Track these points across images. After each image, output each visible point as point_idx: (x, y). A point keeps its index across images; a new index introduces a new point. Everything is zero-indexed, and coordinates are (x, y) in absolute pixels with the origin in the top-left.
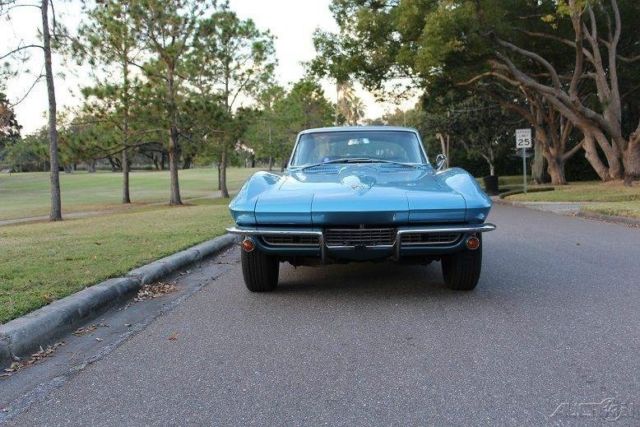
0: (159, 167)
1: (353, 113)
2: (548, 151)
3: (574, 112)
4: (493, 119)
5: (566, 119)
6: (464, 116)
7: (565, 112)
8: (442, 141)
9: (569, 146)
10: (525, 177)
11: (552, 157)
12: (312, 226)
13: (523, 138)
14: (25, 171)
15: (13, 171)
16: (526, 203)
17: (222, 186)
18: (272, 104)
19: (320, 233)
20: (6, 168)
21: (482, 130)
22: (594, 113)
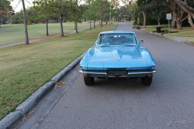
0: (57, 22)
1: (116, 4)
2: (176, 19)
3: (185, 8)
4: (160, 7)
5: (182, 10)
6: (151, 6)
7: (183, 8)
8: (144, 14)
9: (183, 18)
10: (169, 25)
11: (178, 20)
12: (103, 71)
13: (169, 16)
14: (16, 23)
15: (13, 24)
16: (169, 37)
17: (76, 28)
18: (91, 3)
19: (106, 74)
20: (11, 23)
21: (156, 11)
22: (192, 8)
